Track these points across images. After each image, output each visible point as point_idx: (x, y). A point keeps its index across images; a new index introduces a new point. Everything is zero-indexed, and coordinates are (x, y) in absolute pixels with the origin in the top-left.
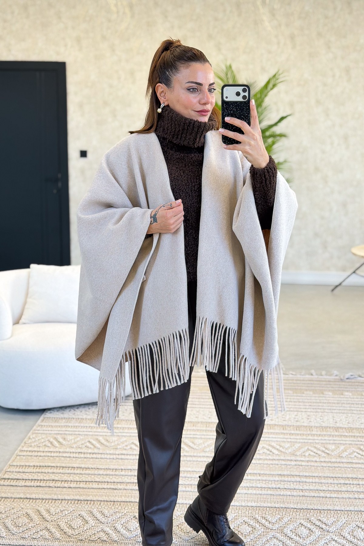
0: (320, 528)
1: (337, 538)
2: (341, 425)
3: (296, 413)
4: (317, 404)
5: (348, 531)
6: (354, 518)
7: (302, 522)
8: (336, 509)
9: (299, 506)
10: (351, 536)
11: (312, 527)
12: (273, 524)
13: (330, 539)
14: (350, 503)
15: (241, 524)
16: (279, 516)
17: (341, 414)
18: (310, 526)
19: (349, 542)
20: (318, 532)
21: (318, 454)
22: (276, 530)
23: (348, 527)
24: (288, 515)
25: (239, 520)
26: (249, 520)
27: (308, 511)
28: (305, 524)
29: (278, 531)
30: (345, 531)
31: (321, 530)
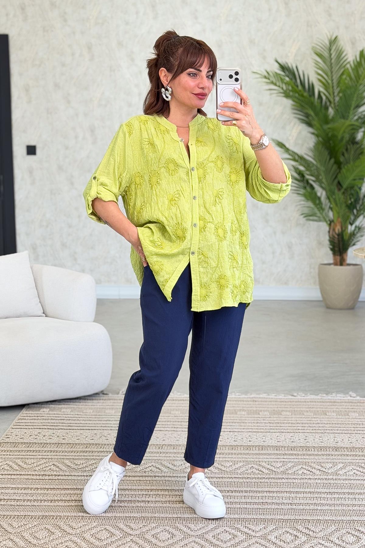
0: (307, 535)
1: (324, 542)
2: (342, 445)
3: (291, 434)
4: (317, 425)
5: (336, 536)
6: (345, 526)
7: (288, 530)
8: (326, 519)
9: (286, 517)
10: (340, 541)
11: (298, 534)
12: (256, 532)
13: (317, 543)
14: (343, 514)
15: (221, 533)
16: (264, 526)
17: (344, 434)
18: (296, 534)
19: (337, 545)
20: (304, 538)
21: (313, 472)
22: (259, 536)
23: (337, 534)
24: (274, 524)
25: (220, 529)
26: (231, 529)
27: (296, 521)
28: (291, 531)
29: (262, 538)
30: (333, 536)
31: (308, 536)
